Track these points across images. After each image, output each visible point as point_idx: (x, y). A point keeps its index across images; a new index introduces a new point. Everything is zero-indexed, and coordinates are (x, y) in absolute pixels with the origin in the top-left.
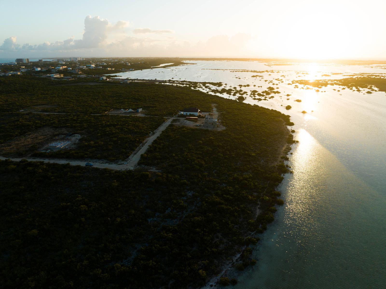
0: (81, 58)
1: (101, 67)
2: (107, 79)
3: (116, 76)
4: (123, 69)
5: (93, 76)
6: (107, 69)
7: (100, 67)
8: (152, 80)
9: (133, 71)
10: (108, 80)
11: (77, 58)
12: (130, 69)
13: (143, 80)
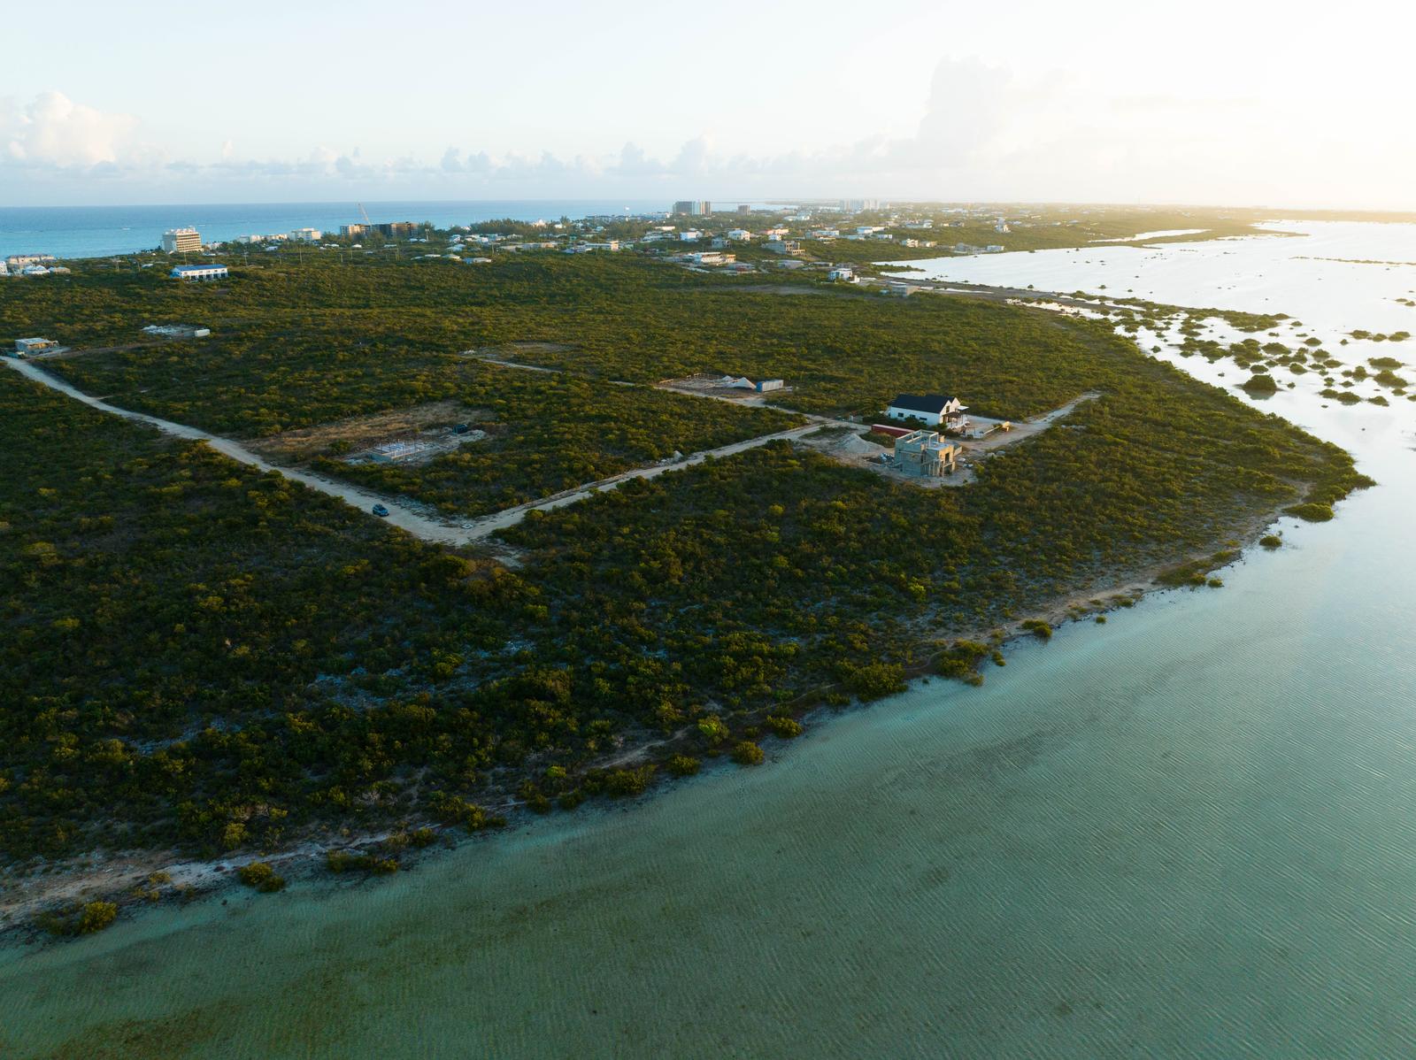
0: (876, 202)
1: (891, 236)
2: (852, 279)
3: (909, 269)
4: (961, 245)
5: (831, 264)
6: (903, 243)
7: (886, 236)
8: (1011, 288)
9: (1001, 252)
10: (857, 280)
11: (863, 202)
12: (989, 248)
13: (981, 287)
